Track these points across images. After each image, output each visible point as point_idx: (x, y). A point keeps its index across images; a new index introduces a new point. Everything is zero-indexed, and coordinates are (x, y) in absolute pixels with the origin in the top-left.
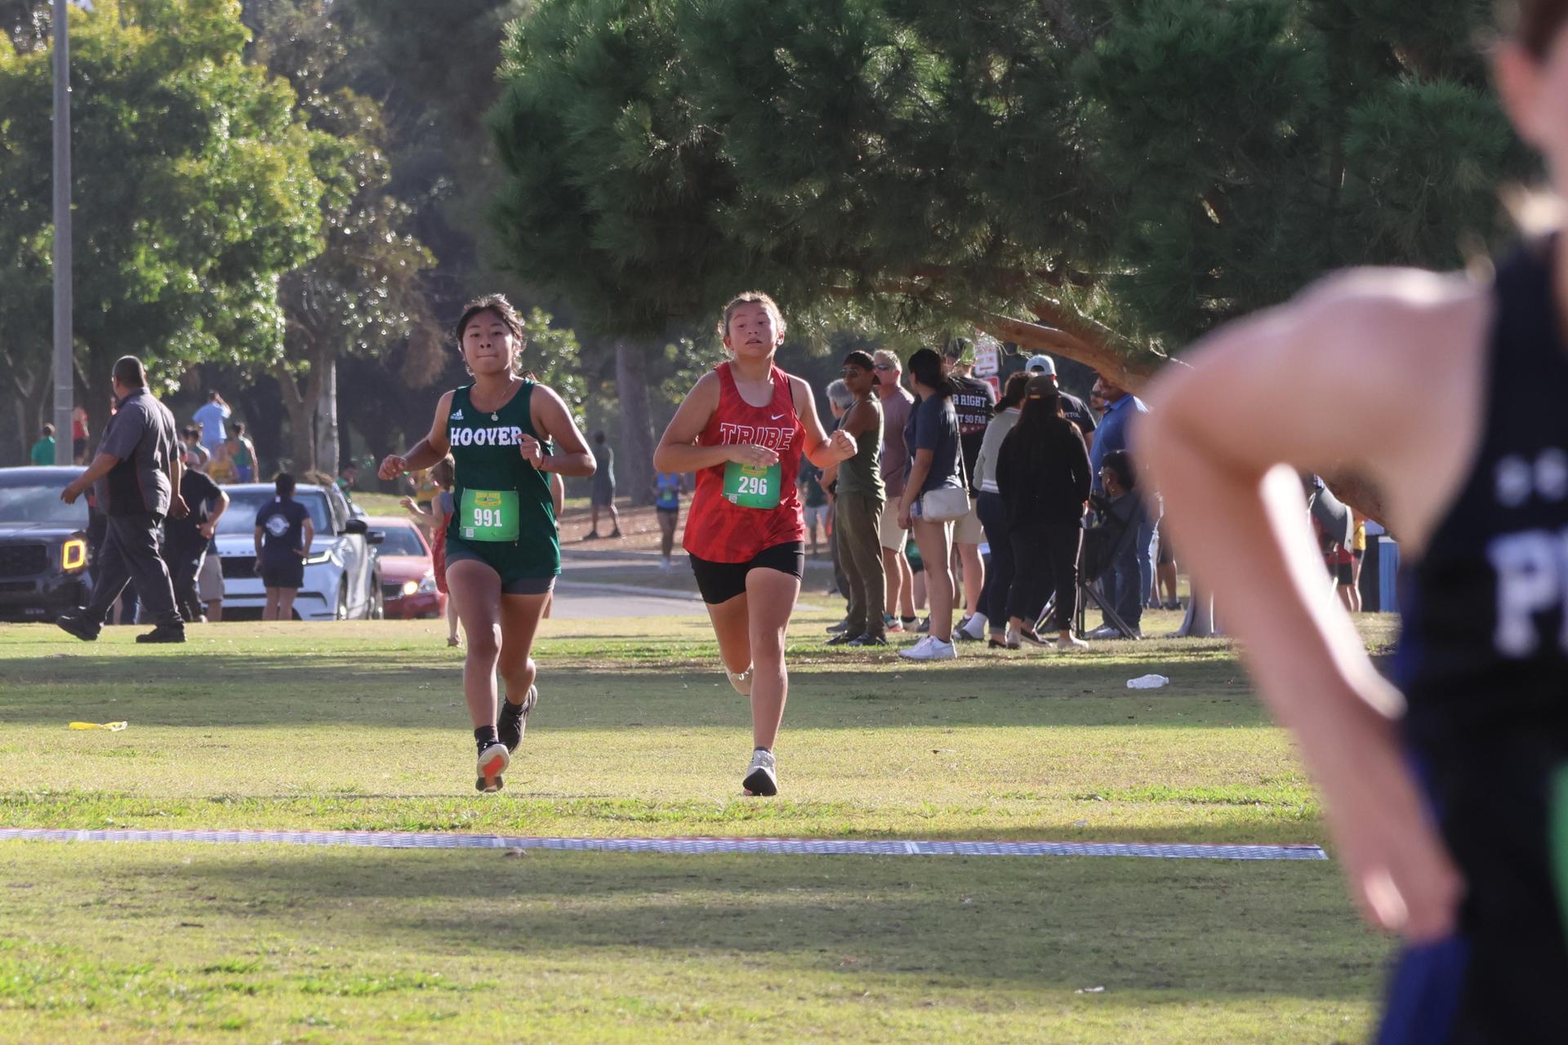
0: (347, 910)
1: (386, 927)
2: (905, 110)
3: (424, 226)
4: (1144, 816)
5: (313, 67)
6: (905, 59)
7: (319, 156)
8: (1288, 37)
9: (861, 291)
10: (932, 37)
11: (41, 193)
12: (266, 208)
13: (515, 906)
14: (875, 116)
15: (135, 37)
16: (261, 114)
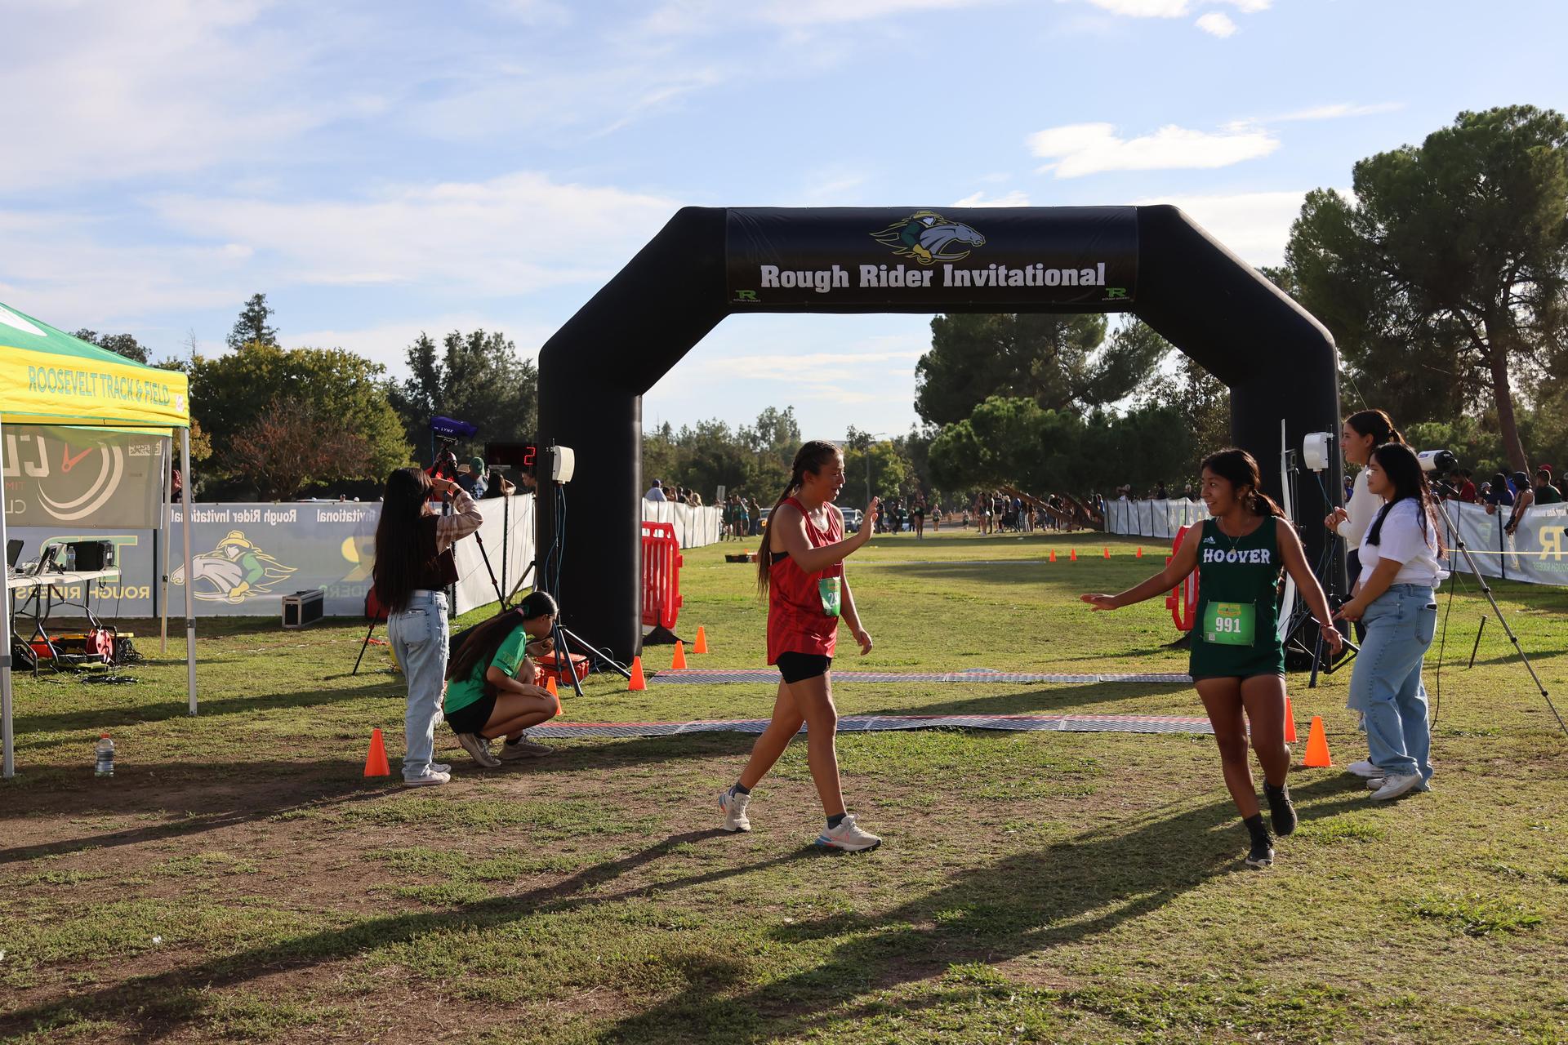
0: (908, 572)
1: (913, 575)
2: (985, 459)
3: (918, 477)
4: (1020, 557)
5: (903, 455)
6: (985, 452)
7: (904, 468)
8: (1039, 448)
9: (979, 485)
10: (989, 449)
11: (865, 473)
12: (896, 475)
13: (932, 571)
14: (981, 460)
15: (878, 451)
16: (896, 462)
